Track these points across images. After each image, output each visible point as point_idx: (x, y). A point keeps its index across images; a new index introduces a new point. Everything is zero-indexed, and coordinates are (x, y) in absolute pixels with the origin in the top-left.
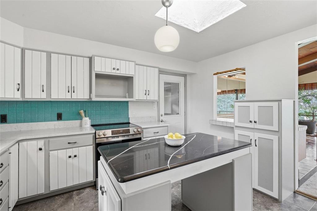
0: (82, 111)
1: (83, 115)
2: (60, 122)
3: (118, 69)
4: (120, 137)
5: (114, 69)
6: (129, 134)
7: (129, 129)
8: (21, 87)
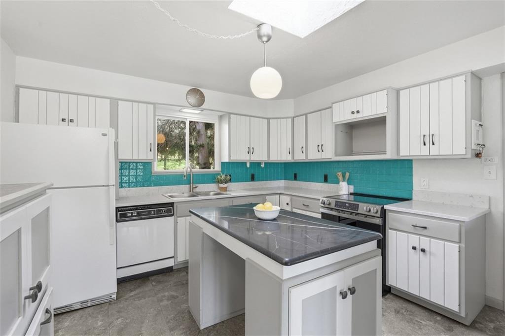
0: (340, 174)
1: (341, 178)
2: (326, 185)
3: (358, 112)
4: (346, 212)
5: (353, 113)
6: (357, 212)
7: (358, 205)
8: (292, 152)
